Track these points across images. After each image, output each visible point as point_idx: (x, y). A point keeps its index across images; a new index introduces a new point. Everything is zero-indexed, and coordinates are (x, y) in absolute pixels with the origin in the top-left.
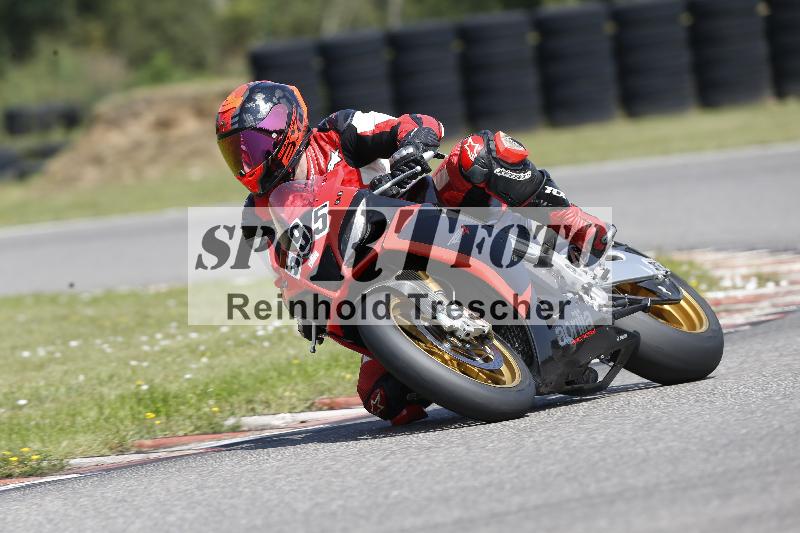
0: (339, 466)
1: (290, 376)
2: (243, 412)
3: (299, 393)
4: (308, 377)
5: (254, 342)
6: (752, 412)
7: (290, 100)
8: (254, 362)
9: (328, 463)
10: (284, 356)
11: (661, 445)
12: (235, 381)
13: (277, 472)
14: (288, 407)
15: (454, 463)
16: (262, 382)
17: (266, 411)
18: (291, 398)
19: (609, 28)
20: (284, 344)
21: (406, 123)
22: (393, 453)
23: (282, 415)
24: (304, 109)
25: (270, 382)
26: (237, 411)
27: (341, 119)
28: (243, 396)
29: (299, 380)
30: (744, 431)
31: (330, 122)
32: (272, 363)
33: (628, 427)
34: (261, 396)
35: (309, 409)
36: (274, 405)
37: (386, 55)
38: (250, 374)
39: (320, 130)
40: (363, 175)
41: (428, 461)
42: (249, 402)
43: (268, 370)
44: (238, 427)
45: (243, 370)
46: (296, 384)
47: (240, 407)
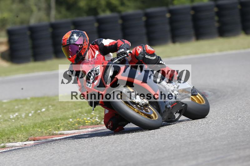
0: (37, 158)
1: (21, 130)
2: (6, 142)
3: (24, 135)
4: (27, 131)
5: (9, 120)
6: (166, 140)
7: (84, 36)
8: (10, 126)
9: (33, 157)
10: (19, 124)
11: (138, 151)
12: (4, 132)
13: (17, 160)
14: (20, 140)
15: (73, 157)
16: (12, 132)
17: (13, 142)
18: (21, 137)
19: (120, 22)
20: (19, 121)
21: (120, 42)
22: (54, 154)
23: (19, 143)
24: (88, 39)
25: (15, 132)
26: (4, 141)
27: (99, 41)
28: (6, 137)
29: (24, 131)
30: (164, 146)
31: (95, 42)
32: (15, 127)
33: (128, 145)
34: (12, 137)
35: (27, 140)
36: (16, 139)
37: (50, 30)
38: (8, 130)
39: (92, 44)
40: (105, 58)
41: (65, 156)
42: (8, 138)
43: (14, 129)
44: (5, 146)
45: (6, 129)
46: (23, 133)
47: (5, 140)
